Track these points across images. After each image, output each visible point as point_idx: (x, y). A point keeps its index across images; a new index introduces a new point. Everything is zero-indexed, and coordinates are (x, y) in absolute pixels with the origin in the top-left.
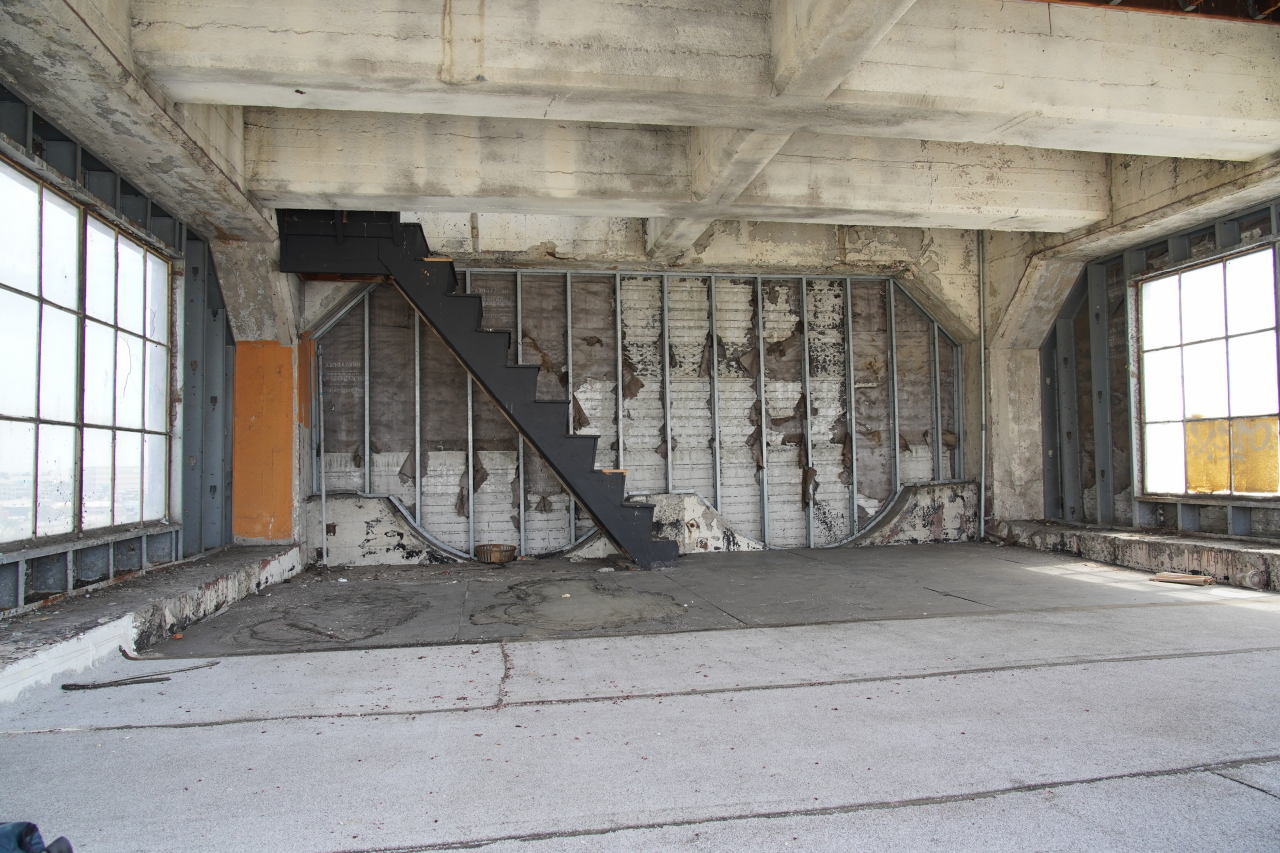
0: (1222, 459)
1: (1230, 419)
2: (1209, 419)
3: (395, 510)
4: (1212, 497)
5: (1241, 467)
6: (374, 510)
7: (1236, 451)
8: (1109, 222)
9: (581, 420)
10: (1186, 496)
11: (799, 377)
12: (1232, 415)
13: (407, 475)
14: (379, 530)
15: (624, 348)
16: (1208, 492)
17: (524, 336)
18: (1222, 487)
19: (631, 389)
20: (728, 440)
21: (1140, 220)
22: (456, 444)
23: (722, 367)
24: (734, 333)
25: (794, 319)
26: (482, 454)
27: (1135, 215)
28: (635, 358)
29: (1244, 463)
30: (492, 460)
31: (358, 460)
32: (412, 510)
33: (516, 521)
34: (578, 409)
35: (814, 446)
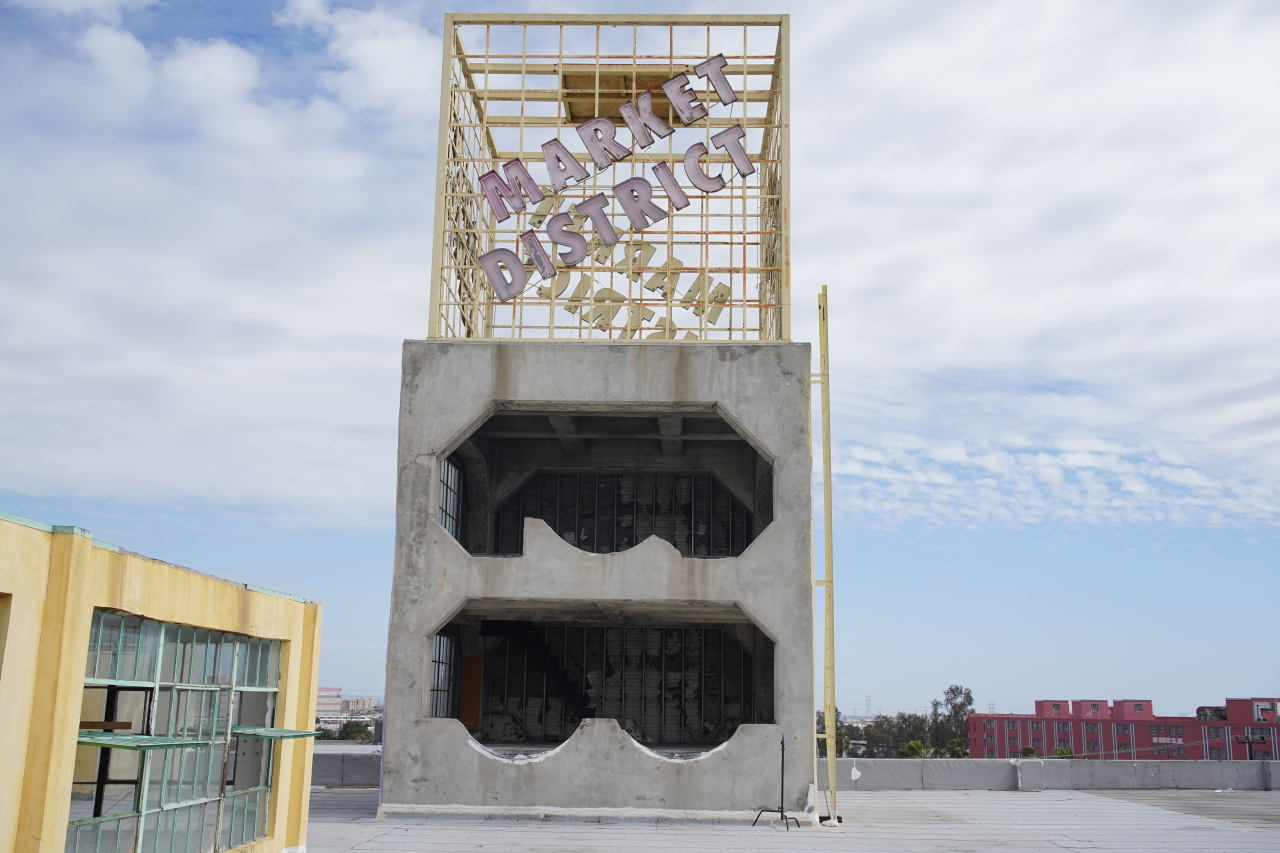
3: (515, 720)
6: (507, 719)
9: (589, 686)
11: (680, 670)
13: (520, 706)
14: (508, 727)
15: (607, 657)
17: (568, 651)
19: (609, 674)
20: (648, 696)
22: (539, 695)
23: (648, 665)
24: (653, 652)
25: (680, 645)
26: (550, 699)
28: (612, 661)
30: (553, 702)
31: (502, 700)
32: (521, 720)
33: (561, 726)
34: (588, 682)
35: (685, 700)
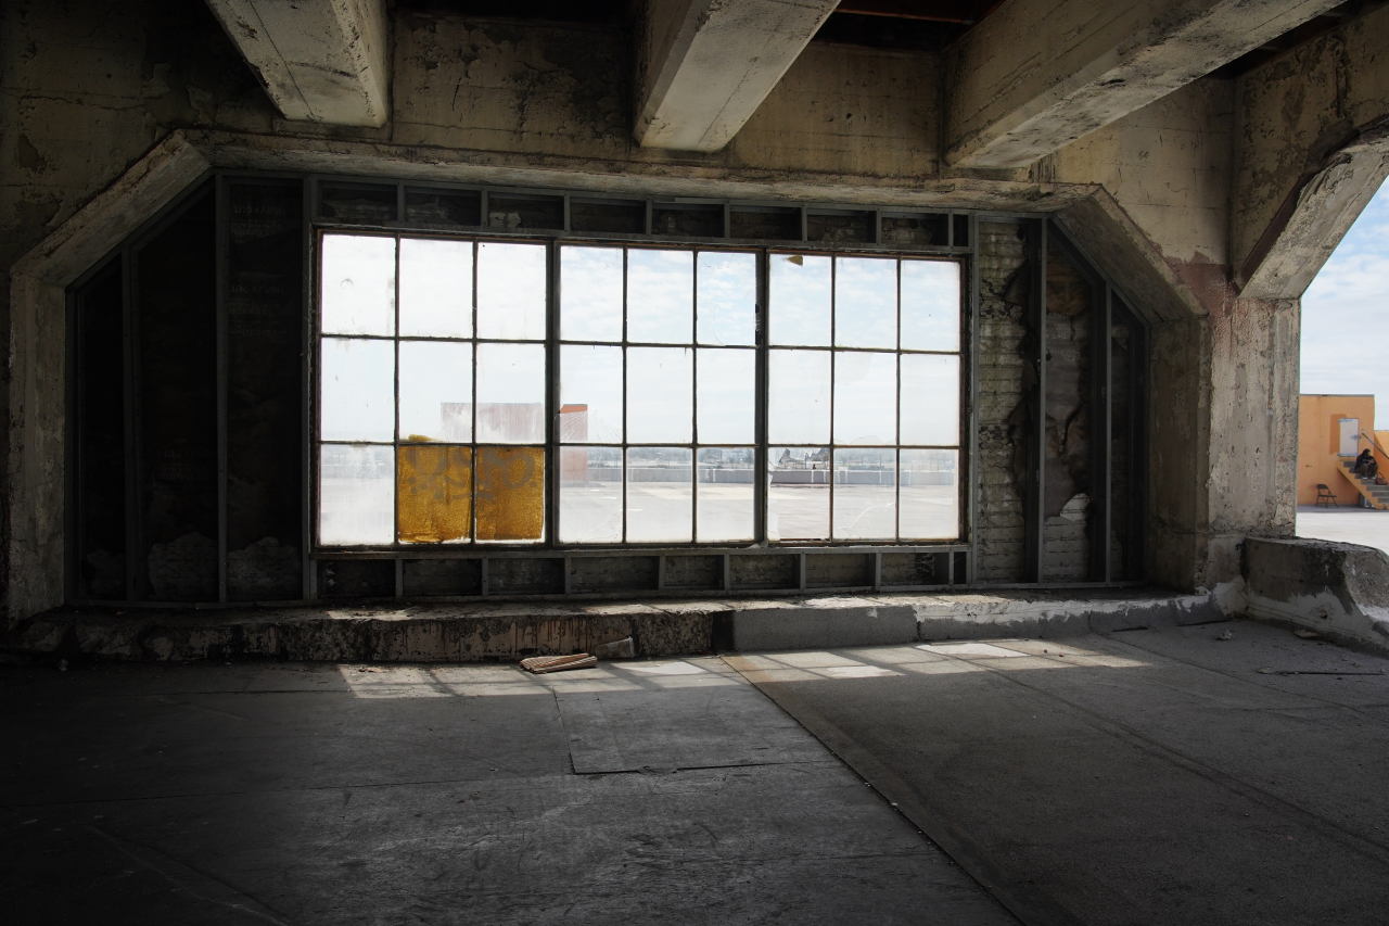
0: (458, 498)
1: (474, 445)
2: (440, 444)
4: (440, 548)
5: (490, 509)
7: (481, 488)
8: (385, 134)
10: (396, 547)
12: (478, 441)
16: (434, 541)
18: (457, 534)
21: (446, 154)
27: (439, 143)
29: (494, 503)
